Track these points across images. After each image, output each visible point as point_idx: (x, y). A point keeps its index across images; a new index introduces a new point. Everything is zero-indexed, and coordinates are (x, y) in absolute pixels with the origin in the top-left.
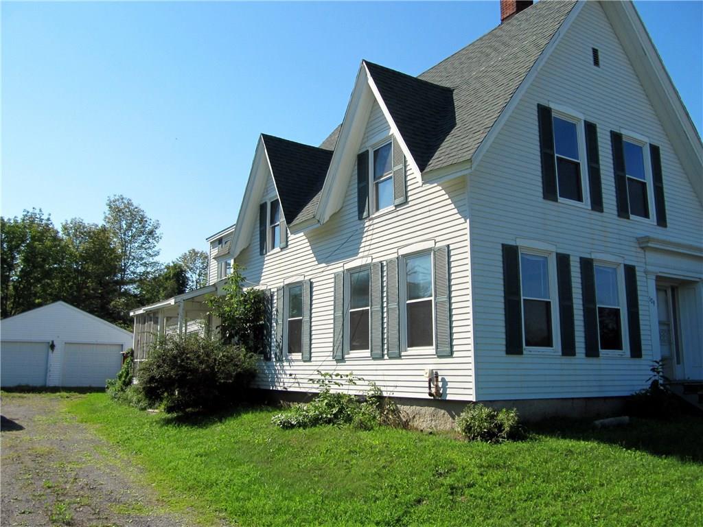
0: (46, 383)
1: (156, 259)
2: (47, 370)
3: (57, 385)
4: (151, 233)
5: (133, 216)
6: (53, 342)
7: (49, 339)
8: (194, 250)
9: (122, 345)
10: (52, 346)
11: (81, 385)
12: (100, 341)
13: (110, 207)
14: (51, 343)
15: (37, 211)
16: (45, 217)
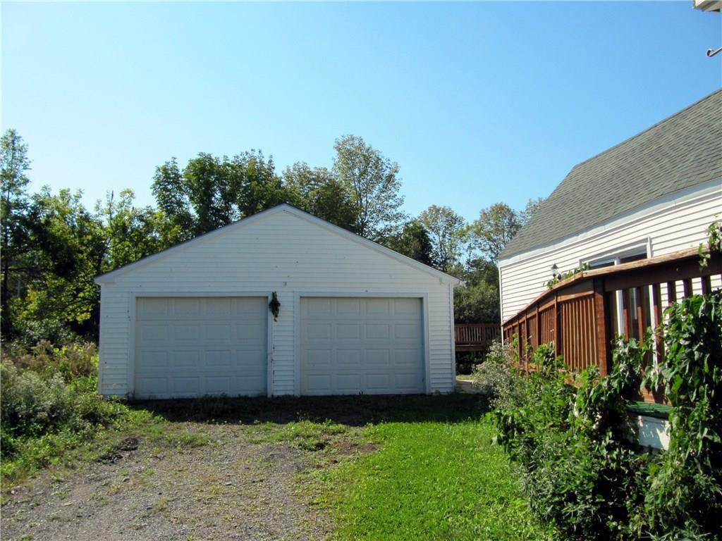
0: (266, 389)
1: (399, 210)
2: (266, 359)
3: (291, 393)
4: (390, 178)
5: (367, 159)
6: (274, 295)
7: (267, 290)
8: (434, 207)
9: (421, 299)
10: (274, 306)
11: (340, 392)
12: (374, 290)
13: (339, 150)
14: (270, 299)
15: (256, 154)
16: (266, 161)
